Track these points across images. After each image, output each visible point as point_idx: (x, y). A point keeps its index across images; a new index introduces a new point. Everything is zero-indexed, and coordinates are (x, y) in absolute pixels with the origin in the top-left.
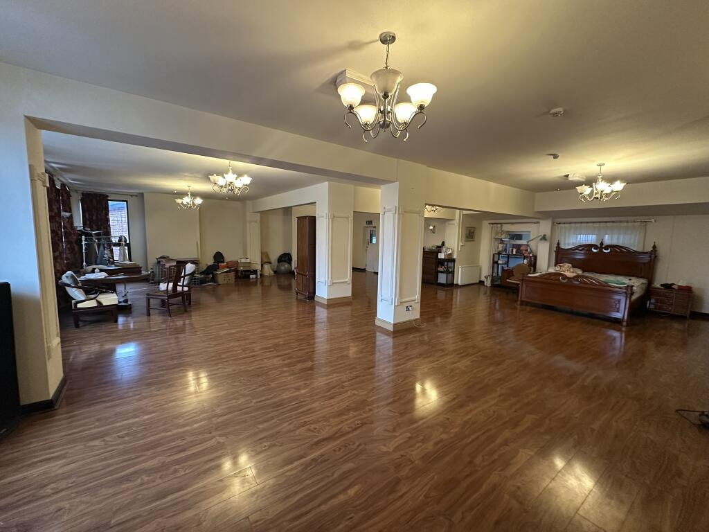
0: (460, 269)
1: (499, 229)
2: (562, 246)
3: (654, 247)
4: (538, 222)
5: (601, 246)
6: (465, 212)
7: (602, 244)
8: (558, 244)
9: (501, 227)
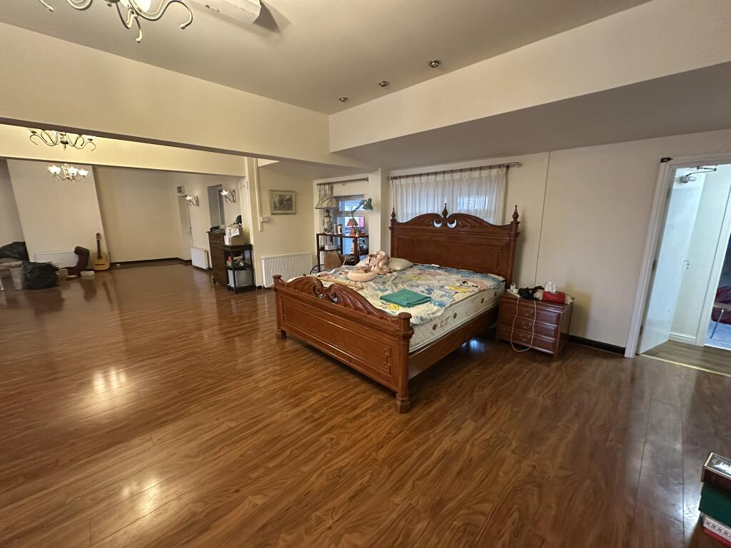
0: (263, 261)
1: (328, 192)
2: (401, 220)
3: (516, 215)
4: (366, 179)
5: (445, 217)
6: (262, 162)
7: (445, 212)
8: (394, 215)
9: (332, 189)
